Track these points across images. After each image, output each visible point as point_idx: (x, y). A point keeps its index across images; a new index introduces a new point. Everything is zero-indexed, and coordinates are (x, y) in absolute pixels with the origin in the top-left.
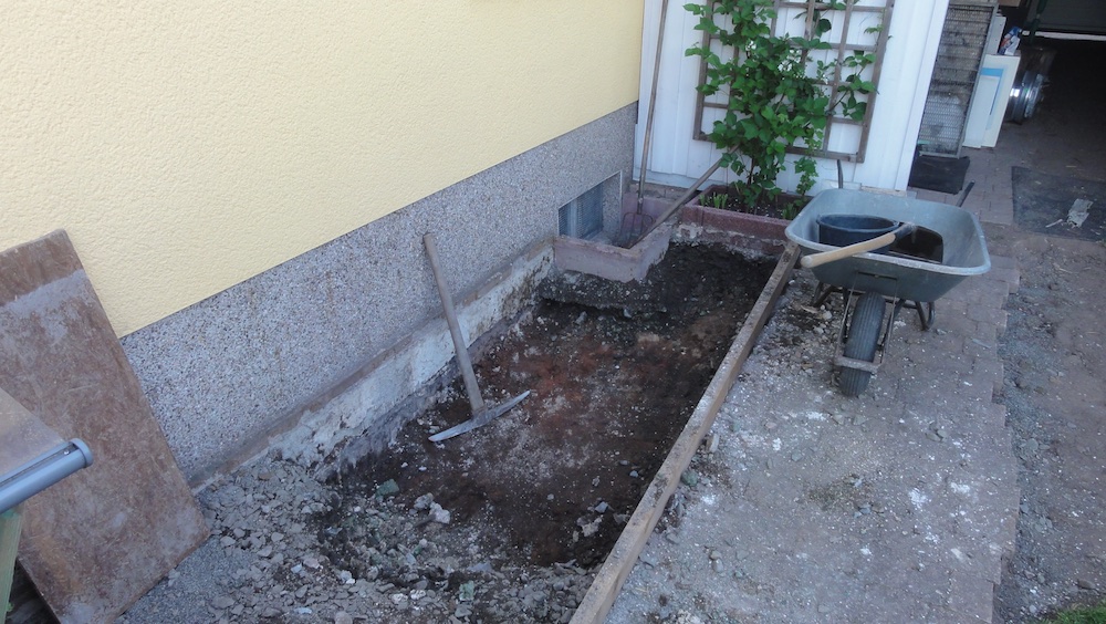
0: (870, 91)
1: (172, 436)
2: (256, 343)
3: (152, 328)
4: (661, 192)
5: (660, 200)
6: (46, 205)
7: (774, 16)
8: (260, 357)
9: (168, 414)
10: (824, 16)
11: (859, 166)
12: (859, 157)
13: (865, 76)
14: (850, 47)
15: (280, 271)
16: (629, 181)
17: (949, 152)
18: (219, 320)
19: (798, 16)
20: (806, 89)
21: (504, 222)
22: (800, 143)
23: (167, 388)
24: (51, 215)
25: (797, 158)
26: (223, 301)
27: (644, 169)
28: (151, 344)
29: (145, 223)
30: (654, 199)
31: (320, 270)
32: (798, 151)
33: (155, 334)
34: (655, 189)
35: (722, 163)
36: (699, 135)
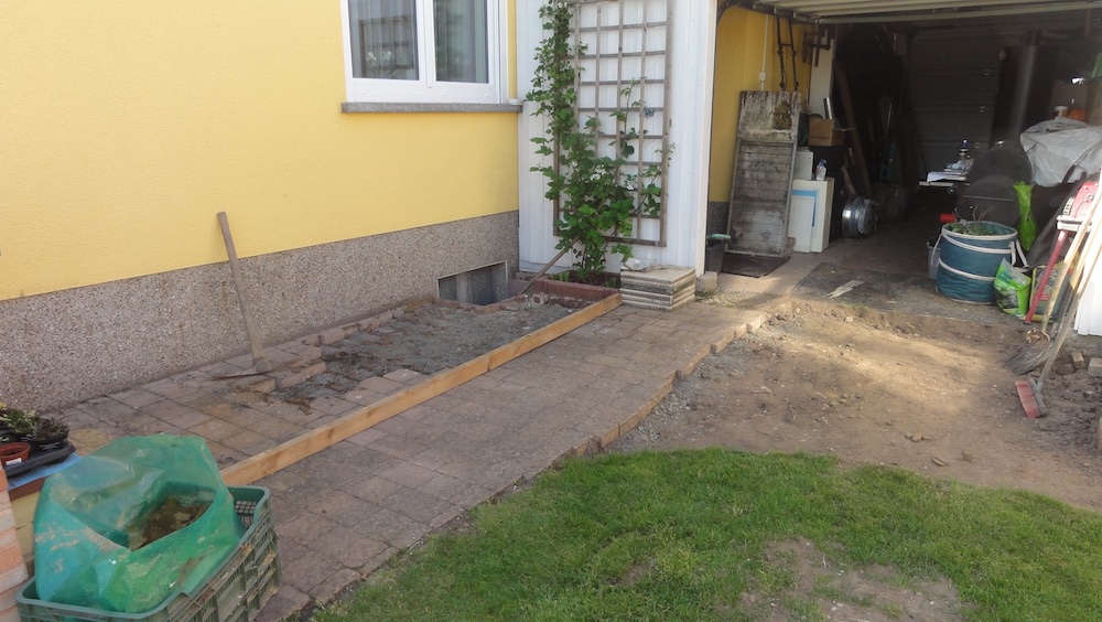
0: (661, 193)
2: (165, 316)
7: (596, 145)
10: (630, 143)
11: (663, 250)
12: (662, 243)
13: (658, 183)
14: (644, 164)
16: (515, 270)
17: (775, 253)
19: (611, 144)
23: (100, 328)
25: (615, 244)
28: (92, 297)
31: (217, 279)
33: (95, 292)
36: (558, 233)
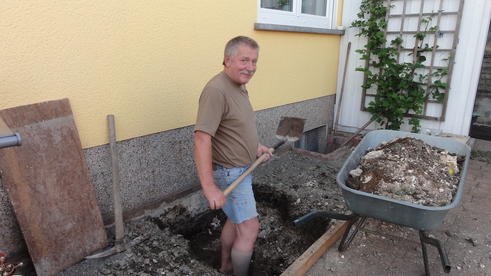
0: (446, 87)
1: (101, 198)
2: (144, 166)
4: (345, 135)
5: (345, 138)
6: (62, 87)
7: (398, 56)
8: (145, 172)
9: (101, 188)
10: (422, 54)
11: (442, 123)
12: (442, 119)
13: (443, 80)
14: (435, 68)
15: (158, 136)
16: (331, 129)
18: (128, 151)
19: (410, 55)
20: (413, 87)
21: (267, 136)
22: (411, 112)
23: (102, 176)
24: (64, 92)
25: (410, 119)
26: (131, 143)
27: (337, 124)
28: (97, 155)
29: (102, 103)
30: (342, 138)
31: (177, 139)
32: (411, 116)
33: (99, 151)
34: (343, 133)
35: (372, 120)
36: (364, 109)
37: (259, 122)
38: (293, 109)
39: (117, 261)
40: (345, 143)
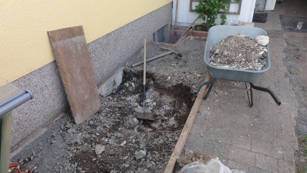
1: (49, 102)
3: (40, 69)
4: (181, 28)
5: (181, 30)
9: (47, 96)
11: (238, 16)
12: (238, 13)
16: (171, 26)
17: (261, 12)
21: (138, 38)
22: (221, 10)
23: (46, 88)
25: (221, 15)
27: (176, 22)
28: (40, 74)
30: (179, 30)
32: (221, 13)
33: (41, 71)
34: (179, 28)
35: (199, 17)
36: (191, 10)
37: (133, 29)
38: (151, 16)
39: (74, 140)
40: (183, 35)
